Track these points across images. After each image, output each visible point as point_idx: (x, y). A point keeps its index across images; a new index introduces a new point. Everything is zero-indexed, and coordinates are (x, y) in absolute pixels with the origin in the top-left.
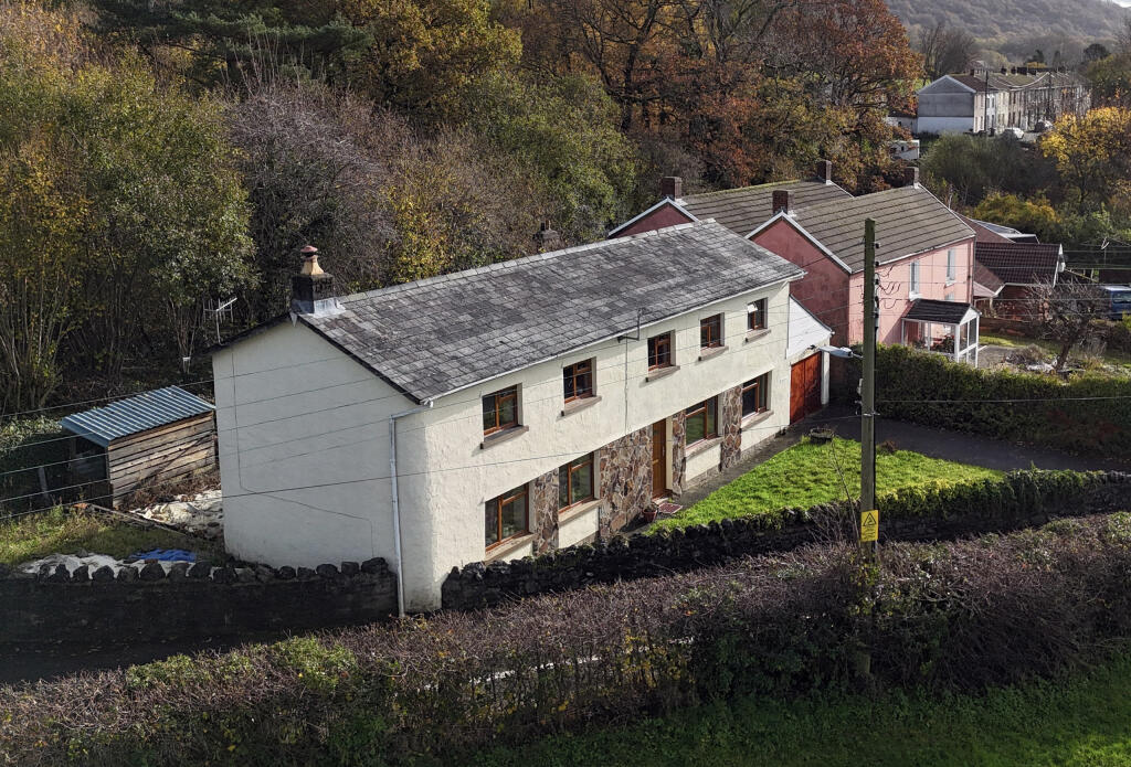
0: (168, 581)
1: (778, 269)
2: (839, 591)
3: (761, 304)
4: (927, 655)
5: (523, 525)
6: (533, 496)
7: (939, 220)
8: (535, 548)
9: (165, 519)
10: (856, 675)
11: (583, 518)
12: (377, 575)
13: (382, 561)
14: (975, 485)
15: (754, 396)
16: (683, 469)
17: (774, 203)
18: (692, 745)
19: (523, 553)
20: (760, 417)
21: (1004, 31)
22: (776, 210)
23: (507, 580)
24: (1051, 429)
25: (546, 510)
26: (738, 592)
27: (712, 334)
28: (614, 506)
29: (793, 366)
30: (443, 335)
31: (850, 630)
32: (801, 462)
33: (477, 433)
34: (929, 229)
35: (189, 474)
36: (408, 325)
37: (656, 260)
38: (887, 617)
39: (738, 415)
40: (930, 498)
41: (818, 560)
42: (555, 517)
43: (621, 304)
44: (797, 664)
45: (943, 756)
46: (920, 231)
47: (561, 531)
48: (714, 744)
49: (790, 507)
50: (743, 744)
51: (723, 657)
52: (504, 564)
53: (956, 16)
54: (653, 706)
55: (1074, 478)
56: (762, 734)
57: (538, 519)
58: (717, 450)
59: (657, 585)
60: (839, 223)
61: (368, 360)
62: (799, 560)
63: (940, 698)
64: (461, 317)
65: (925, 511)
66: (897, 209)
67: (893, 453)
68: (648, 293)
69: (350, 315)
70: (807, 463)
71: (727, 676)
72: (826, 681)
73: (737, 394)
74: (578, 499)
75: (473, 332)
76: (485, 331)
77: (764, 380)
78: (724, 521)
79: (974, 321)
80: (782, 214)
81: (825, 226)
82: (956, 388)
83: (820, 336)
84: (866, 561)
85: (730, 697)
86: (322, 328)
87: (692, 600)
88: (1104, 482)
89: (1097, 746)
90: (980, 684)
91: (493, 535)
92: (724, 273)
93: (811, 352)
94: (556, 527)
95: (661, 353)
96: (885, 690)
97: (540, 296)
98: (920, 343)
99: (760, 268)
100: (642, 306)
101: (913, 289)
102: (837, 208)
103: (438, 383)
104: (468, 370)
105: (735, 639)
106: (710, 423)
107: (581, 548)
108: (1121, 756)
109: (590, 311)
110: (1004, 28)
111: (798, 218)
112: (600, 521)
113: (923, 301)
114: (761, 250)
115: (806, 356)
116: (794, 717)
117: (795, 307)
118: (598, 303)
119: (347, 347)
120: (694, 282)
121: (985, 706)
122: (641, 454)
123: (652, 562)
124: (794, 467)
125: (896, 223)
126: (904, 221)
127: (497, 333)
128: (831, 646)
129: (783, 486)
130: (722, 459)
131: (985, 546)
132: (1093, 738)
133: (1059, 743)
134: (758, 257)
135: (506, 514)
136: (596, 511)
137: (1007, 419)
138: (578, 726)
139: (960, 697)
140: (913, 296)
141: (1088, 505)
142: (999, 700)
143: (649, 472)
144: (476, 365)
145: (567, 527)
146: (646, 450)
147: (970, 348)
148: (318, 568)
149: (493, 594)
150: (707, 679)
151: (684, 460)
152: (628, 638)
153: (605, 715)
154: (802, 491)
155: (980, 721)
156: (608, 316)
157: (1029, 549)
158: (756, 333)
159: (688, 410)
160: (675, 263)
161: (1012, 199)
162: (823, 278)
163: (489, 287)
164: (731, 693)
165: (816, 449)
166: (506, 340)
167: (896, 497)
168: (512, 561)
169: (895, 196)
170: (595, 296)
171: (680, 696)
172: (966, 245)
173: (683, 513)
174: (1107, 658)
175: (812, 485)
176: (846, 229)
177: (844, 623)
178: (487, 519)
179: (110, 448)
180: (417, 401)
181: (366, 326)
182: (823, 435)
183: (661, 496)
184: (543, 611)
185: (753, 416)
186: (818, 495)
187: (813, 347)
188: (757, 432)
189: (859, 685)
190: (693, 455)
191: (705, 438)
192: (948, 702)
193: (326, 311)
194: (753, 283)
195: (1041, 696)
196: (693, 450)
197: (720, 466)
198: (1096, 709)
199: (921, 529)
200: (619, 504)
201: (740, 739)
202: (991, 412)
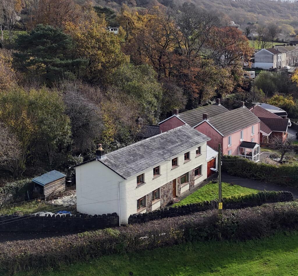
0: (71, 218)
1: (204, 138)
2: (214, 219)
3: (199, 148)
4: (233, 233)
5: (144, 205)
6: (146, 198)
7: (249, 117)
8: (147, 210)
9: (57, 203)
10: (218, 237)
11: (157, 203)
12: (115, 216)
13: (116, 213)
14: (250, 195)
15: (198, 171)
16: (180, 191)
17: (203, 117)
18: (184, 250)
19: (144, 212)
20: (199, 176)
21: (292, 16)
22: (204, 119)
23: (142, 218)
24: (274, 179)
25: (149, 202)
26: (193, 220)
27: (187, 156)
28: (164, 200)
29: (208, 163)
30: (128, 162)
31: (217, 228)
32: (209, 188)
33: (136, 184)
34: (246, 121)
35: (60, 192)
36: (120, 160)
37: (173, 138)
38: (224, 225)
39: (194, 176)
40: (239, 198)
41: (210, 213)
42: (151, 203)
43: (166, 151)
44: (205, 235)
45: (235, 253)
46: (244, 122)
47: (152, 206)
48: (188, 250)
49: (205, 201)
50: (194, 250)
51: (190, 232)
52: (141, 214)
53: (275, 11)
54: (176, 243)
55: (275, 193)
56: (198, 249)
57: (148, 204)
58: (188, 185)
59: (177, 218)
60: (220, 121)
61: (114, 170)
62: (206, 213)
63: (236, 242)
64: (131, 157)
65: (238, 201)
66: (237, 115)
67: (233, 186)
68: (172, 148)
69: (108, 159)
70: (211, 189)
71: (191, 237)
72: (212, 238)
73: (193, 171)
74: (156, 198)
75: (134, 161)
76: (136, 161)
77: (200, 168)
78: (190, 204)
79: (258, 147)
80: (205, 120)
81: (217, 123)
82: (251, 168)
83: (215, 154)
84: (220, 213)
85: (191, 241)
86: (103, 162)
87: (184, 221)
88: (283, 194)
89: (268, 252)
90: (245, 239)
91: (138, 207)
92: (190, 140)
93: (213, 159)
94: (151, 205)
95: (175, 163)
96: (224, 240)
97: (147, 151)
98: (243, 154)
99: (199, 138)
100: (170, 151)
101: (241, 138)
102: (221, 117)
103: (129, 174)
104: (134, 171)
105: (193, 229)
106: (186, 178)
107: (158, 210)
108: (272, 254)
109: (159, 154)
110: (293, 15)
111: (210, 121)
112: (161, 204)
113: (244, 142)
114: (199, 133)
115: (211, 160)
116: (205, 245)
117: (208, 147)
118: (160, 152)
119: (109, 167)
120: (182, 144)
121: (245, 244)
122: (170, 187)
123: (174, 213)
124: (208, 190)
125: (237, 120)
126: (239, 119)
127: (139, 161)
128: (212, 231)
129: (205, 195)
130: (190, 187)
131: (247, 210)
132: (267, 250)
133: (260, 251)
134: (199, 135)
135: (141, 203)
136: (160, 201)
137: (263, 176)
138: (162, 246)
139: (240, 242)
140: (241, 140)
141: (278, 199)
142: (248, 243)
143: (172, 192)
144: (136, 170)
145: (154, 205)
146: (171, 186)
147: (257, 155)
148: (102, 215)
149: (139, 221)
150: (187, 238)
151: (180, 188)
152: (172, 229)
153: (167, 244)
154: (209, 196)
155: (244, 247)
156: (163, 155)
157: (256, 210)
158: (198, 155)
159: (181, 176)
160: (178, 138)
161: (281, 97)
162: (216, 138)
163: (136, 149)
164: (192, 241)
165: (213, 185)
166: (141, 163)
167: (231, 198)
168: (143, 213)
169: (237, 111)
170: (159, 150)
171: (182, 241)
172: (258, 124)
173: (180, 202)
174: (274, 234)
175: (212, 194)
176: (223, 123)
177: (215, 226)
178: (137, 204)
179: (44, 186)
180: (125, 179)
181: (111, 161)
182: (215, 181)
183: (174, 197)
184: (154, 223)
185: (197, 176)
186: (213, 197)
187: (213, 157)
188: (198, 180)
189: (218, 239)
190: (183, 187)
191: (185, 182)
192: (237, 243)
193: (103, 158)
194: (197, 143)
195: (258, 242)
196: (183, 186)
197: (189, 189)
198: (269, 245)
199: (237, 205)
200: (165, 200)
201: (194, 249)
202: (259, 174)
